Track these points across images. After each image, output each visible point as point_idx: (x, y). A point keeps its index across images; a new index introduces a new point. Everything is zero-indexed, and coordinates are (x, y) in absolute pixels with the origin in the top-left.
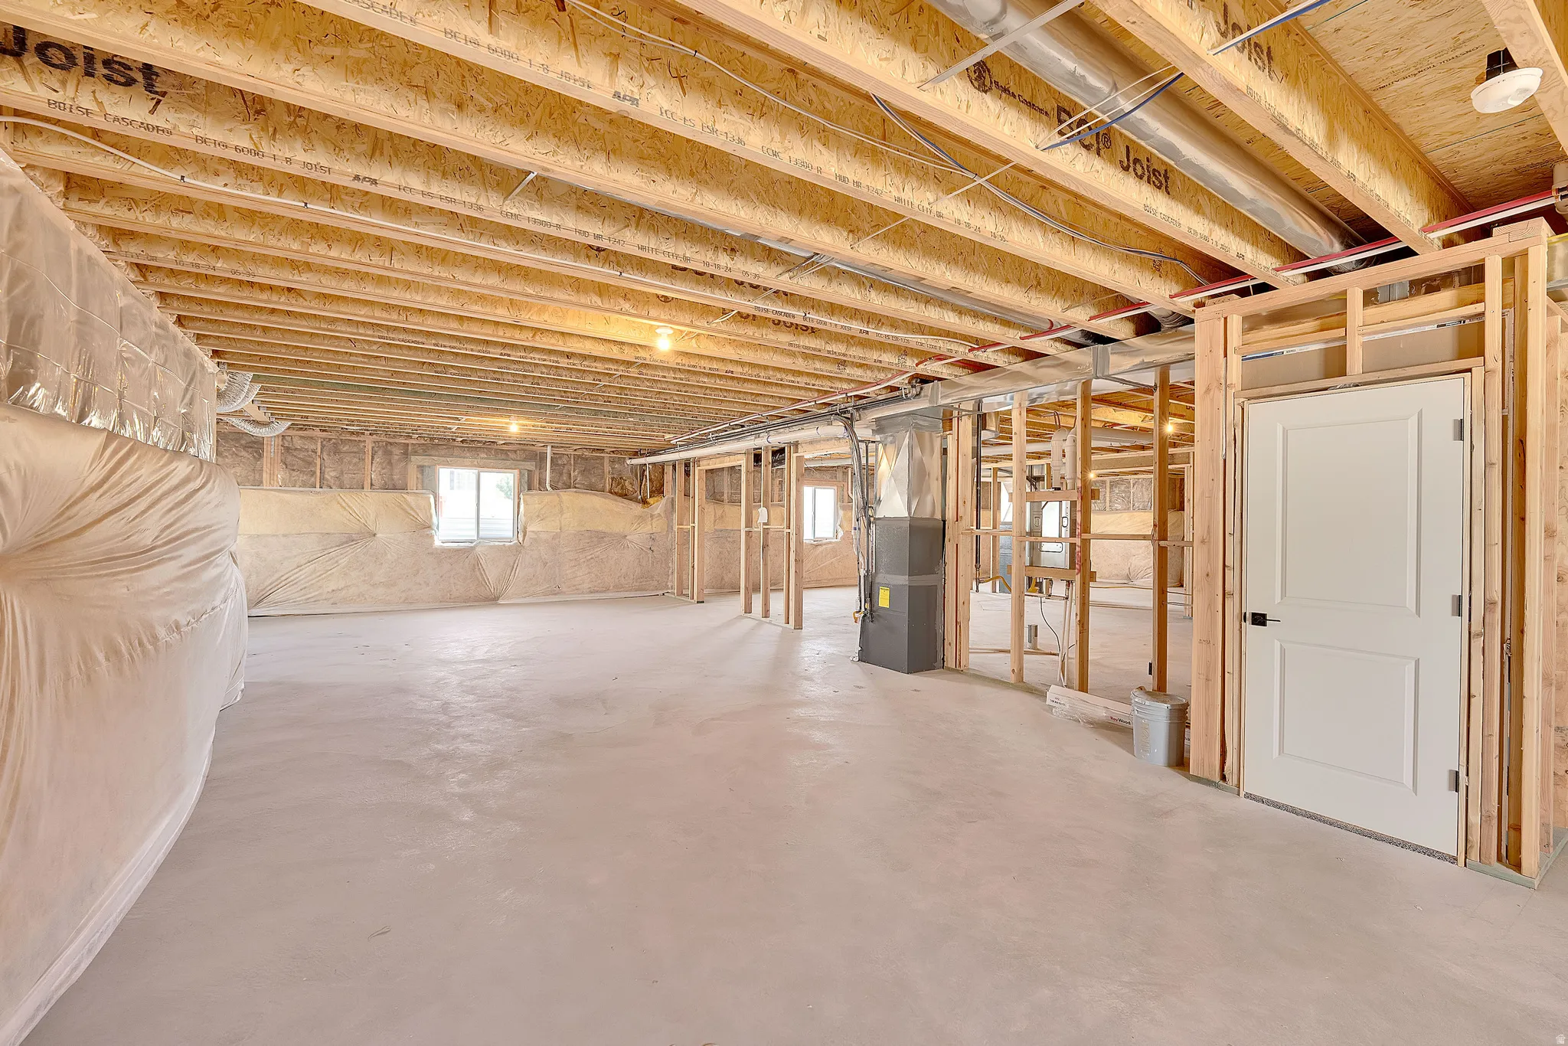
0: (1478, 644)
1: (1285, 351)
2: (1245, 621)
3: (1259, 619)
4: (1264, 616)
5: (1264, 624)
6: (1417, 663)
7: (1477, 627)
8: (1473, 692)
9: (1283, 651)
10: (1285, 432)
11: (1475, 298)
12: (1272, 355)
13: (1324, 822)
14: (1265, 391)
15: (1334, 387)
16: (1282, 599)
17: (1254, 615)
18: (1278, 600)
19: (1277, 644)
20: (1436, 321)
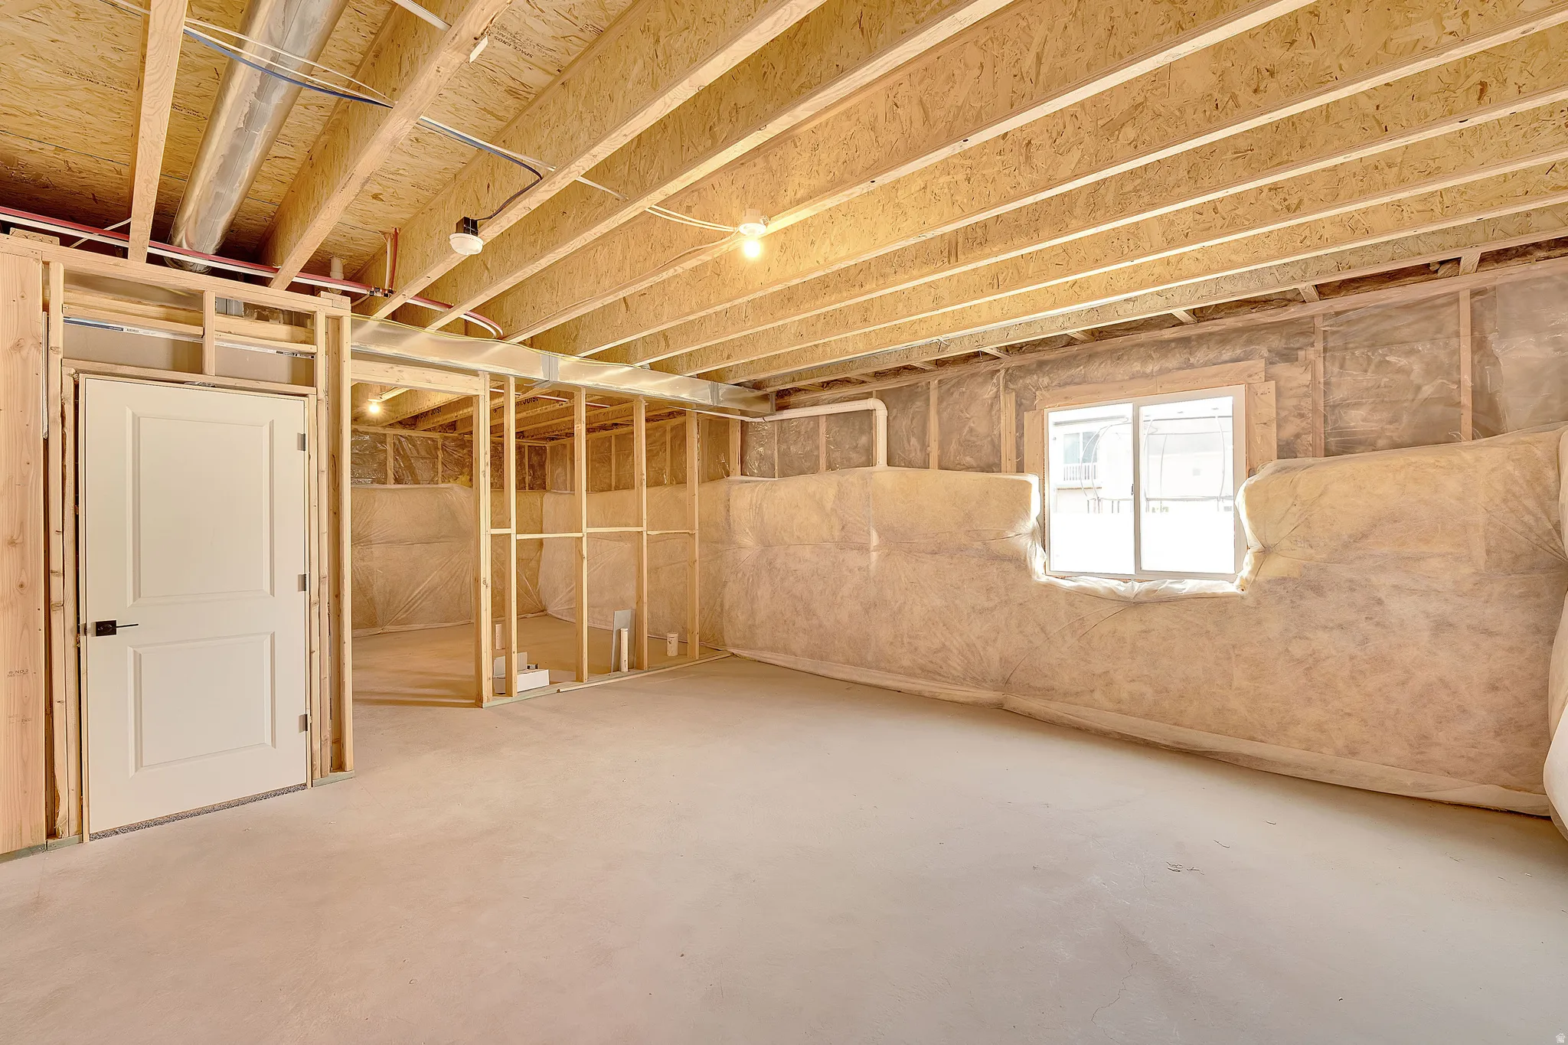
0: (315, 610)
1: (125, 328)
2: (85, 634)
3: (106, 628)
4: (113, 623)
5: (114, 633)
6: (273, 636)
7: (315, 598)
8: (313, 649)
9: (138, 659)
10: (136, 420)
11: (303, 338)
12: (108, 327)
13: (191, 816)
14: (108, 368)
15: (192, 383)
16: (134, 601)
17: (99, 625)
18: (130, 602)
19: (130, 650)
20: (278, 348)
